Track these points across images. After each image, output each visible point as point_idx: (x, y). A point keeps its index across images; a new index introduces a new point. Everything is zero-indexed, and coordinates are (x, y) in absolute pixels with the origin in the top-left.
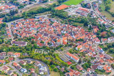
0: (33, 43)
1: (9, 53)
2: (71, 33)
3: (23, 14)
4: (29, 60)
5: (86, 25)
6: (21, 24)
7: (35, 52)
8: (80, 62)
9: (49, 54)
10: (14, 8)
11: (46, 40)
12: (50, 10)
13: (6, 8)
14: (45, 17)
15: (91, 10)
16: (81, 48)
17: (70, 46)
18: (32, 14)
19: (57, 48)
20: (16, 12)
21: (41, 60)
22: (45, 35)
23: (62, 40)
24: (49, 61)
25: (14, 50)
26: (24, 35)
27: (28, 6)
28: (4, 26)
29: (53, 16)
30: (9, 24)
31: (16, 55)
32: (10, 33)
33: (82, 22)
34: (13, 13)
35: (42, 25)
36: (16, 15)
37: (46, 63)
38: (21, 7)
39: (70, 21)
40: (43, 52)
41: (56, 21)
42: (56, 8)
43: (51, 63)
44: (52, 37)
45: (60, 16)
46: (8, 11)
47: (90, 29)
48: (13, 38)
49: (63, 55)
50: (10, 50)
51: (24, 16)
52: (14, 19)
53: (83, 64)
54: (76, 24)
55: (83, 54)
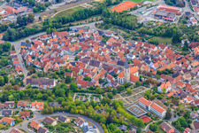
0: (68, 81)
1: (20, 102)
2: (145, 58)
3: (46, 22)
4: (63, 115)
5: (176, 40)
6: (41, 43)
7: (74, 99)
8: (168, 117)
9: (104, 102)
10: (24, 11)
11: (96, 74)
12: (99, 12)
13: (9, 12)
14: (90, 28)
15: (186, 9)
16: (168, 87)
17: (146, 84)
18: (63, 23)
19: (120, 90)
20: (30, 20)
21: (87, 116)
22: (93, 63)
23: (129, 74)
24: (104, 115)
25: (31, 96)
26: (49, 65)
27: (54, 7)
28: (6, 48)
29: (106, 25)
30: (17, 45)
31: (36, 107)
32: (19, 63)
33: (168, 34)
34: (23, 22)
35: (85, 43)
36: (30, 26)
37: (97, 120)
38: (40, 9)
39: (142, 33)
40: (89, 98)
41: (114, 35)
42: (112, 9)
43: (109, 121)
44: (107, 68)
45: (122, 25)
46: (13, 19)
47: (186, 48)
48: (25, 72)
49: (133, 104)
50: (21, 97)
51: (47, 28)
52: (27, 34)
53: (174, 120)
54: (155, 39)
55: (175, 101)
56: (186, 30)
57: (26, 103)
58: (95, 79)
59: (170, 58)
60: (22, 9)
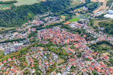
0: (51, 42)
2: (71, 37)
3: (47, 26)
4: (48, 52)
5: (80, 33)
6: (45, 31)
7: (52, 47)
8: (75, 54)
9: (59, 49)
10: (42, 22)
11: (58, 40)
12: (61, 24)
13: (38, 22)
14: (58, 28)
15: (83, 25)
16: (76, 46)
17: (71, 44)
18: (51, 26)
19: (64, 45)
20: (43, 25)
21: (54, 52)
22: (58, 38)
23: (66, 41)
24: (59, 52)
25: (41, 46)
26: (46, 37)
27: (50, 22)
28: (36, 32)
29: (62, 27)
30: (39, 31)
31: (41, 49)
32: (39, 37)
33: (78, 31)
34: (41, 25)
35: (56, 32)
36: (43, 27)
37: (57, 54)
38: (46, 22)
39: (71, 30)
40: (56, 47)
41: (64, 30)
42: (64, 23)
43: (60, 54)
44: (61, 39)
45: (66, 28)
46: (39, 24)
47: (82, 35)
48: (40, 39)
49: (67, 49)
50: (38, 46)
51: (47, 27)
52: (42, 29)
53: (77, 55)
54: (75, 32)
55: (78, 49)
56: (82, 30)
57: (39, 47)
58: (57, 42)
59: (78, 38)
60: (41, 22)
